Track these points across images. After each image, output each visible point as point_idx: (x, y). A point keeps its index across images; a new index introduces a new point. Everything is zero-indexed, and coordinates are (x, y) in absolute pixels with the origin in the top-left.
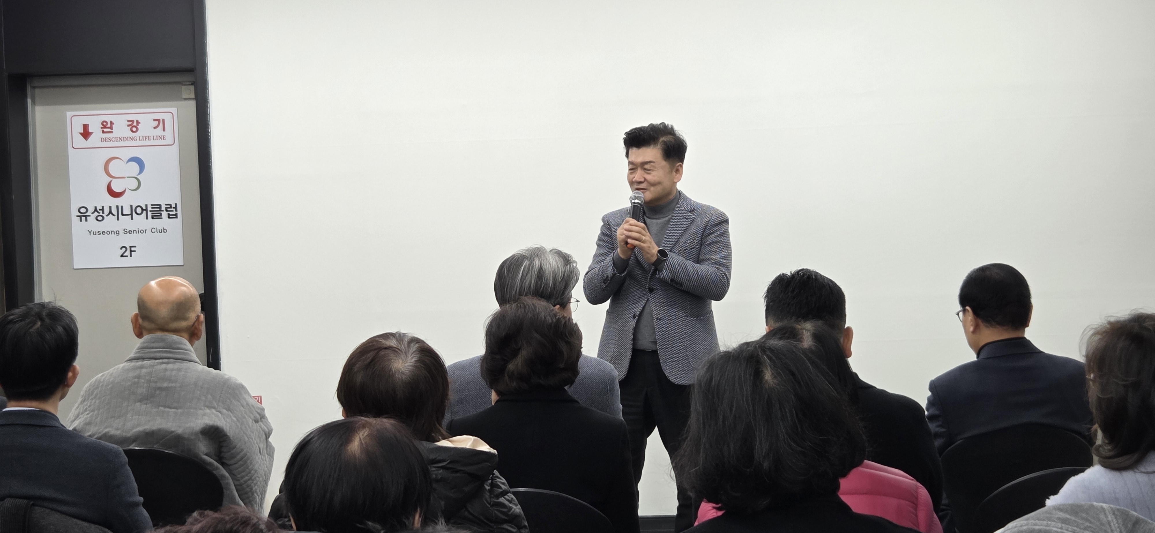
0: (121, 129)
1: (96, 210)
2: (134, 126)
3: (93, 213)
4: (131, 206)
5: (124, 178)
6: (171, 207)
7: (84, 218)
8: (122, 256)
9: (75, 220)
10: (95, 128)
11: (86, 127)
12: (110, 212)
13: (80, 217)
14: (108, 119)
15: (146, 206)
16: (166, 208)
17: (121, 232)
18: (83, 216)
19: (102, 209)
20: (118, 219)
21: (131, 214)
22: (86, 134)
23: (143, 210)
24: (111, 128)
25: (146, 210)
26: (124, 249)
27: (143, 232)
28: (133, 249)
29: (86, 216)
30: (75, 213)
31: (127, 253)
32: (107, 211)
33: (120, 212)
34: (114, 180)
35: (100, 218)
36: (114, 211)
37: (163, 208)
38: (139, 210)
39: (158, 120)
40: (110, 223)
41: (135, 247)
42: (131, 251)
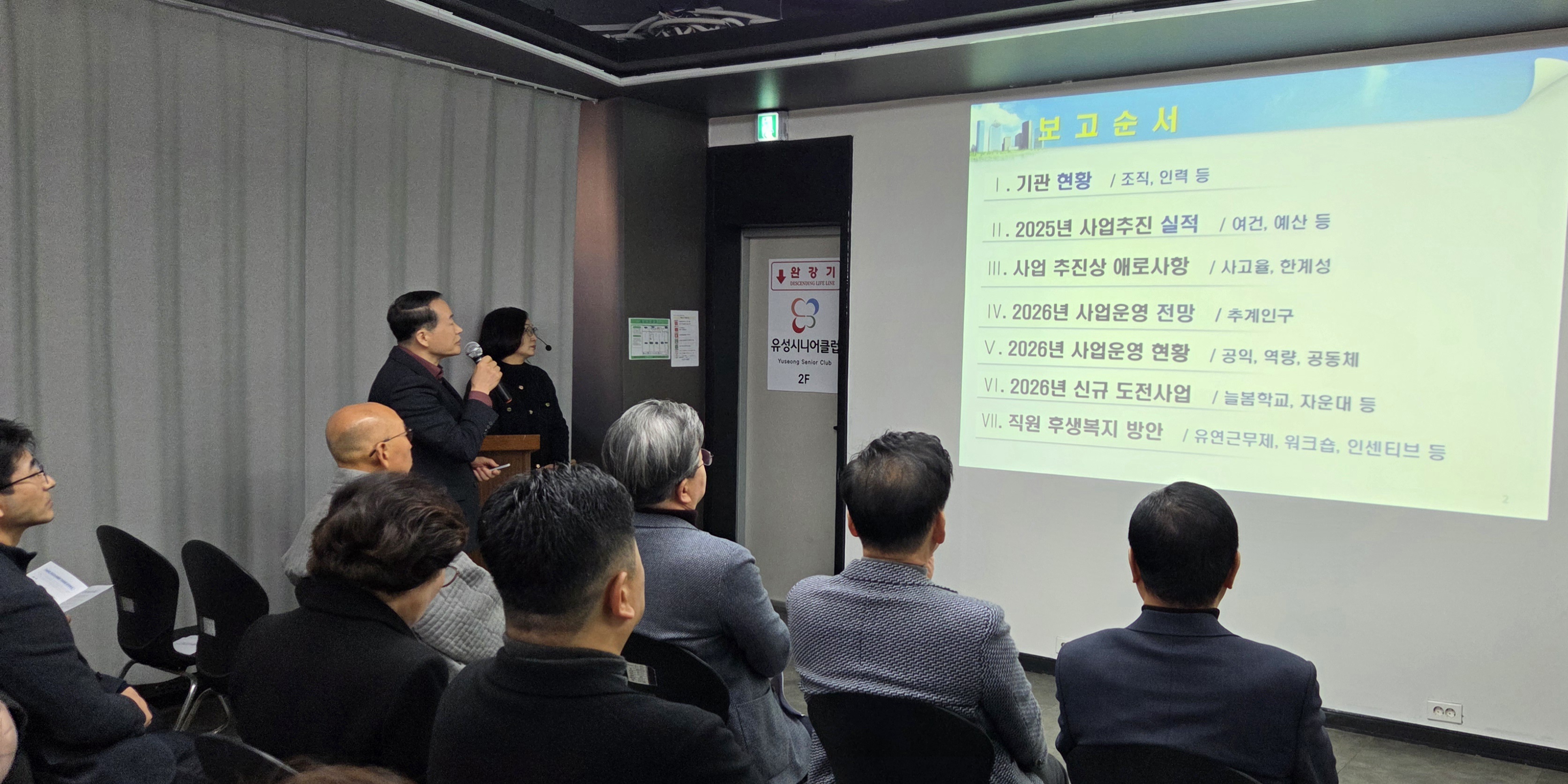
0: (804, 275)
1: (784, 343)
2: (813, 272)
3: (782, 345)
4: (808, 340)
5: (804, 316)
6: (835, 344)
7: (776, 349)
8: (800, 382)
9: (770, 349)
10: (787, 274)
11: (781, 272)
12: (794, 345)
13: (774, 347)
14: (796, 266)
15: (818, 341)
16: (832, 344)
17: (801, 362)
18: (776, 347)
19: (789, 342)
20: (799, 351)
21: (808, 348)
22: (781, 278)
23: (815, 344)
24: (798, 273)
25: (818, 344)
26: (801, 376)
27: (815, 363)
28: (807, 377)
29: (778, 347)
30: (770, 344)
31: (803, 380)
32: (791, 344)
33: (799, 346)
34: (798, 318)
35: (787, 349)
36: (796, 345)
37: (830, 344)
38: (813, 344)
39: (830, 268)
40: (793, 354)
41: (809, 375)
42: (806, 379)
